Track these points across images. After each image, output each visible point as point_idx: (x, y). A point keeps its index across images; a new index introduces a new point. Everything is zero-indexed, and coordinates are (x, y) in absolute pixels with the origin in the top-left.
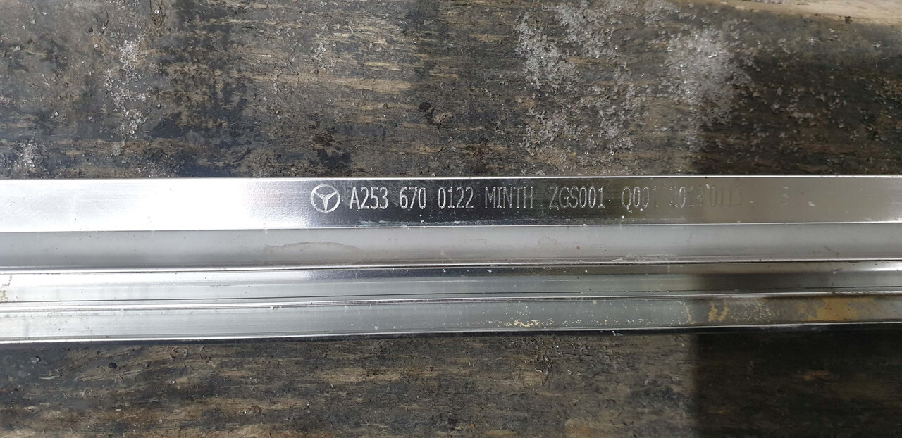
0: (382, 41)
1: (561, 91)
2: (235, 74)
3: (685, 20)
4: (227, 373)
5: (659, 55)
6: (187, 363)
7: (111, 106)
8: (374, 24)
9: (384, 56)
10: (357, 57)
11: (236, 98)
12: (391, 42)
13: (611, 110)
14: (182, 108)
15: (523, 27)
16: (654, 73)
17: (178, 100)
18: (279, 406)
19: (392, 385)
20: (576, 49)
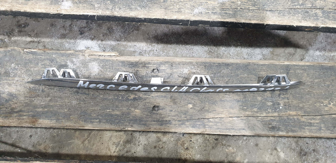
0: (48, 64)
3: (92, 60)
4: (23, 109)
5: (87, 65)
6: (17, 108)
8: (47, 61)
10: (44, 66)
12: (49, 64)
13: (80, 73)
15: (68, 61)
16: (87, 68)
18: (30, 114)
19: (46, 111)
20: (76, 64)
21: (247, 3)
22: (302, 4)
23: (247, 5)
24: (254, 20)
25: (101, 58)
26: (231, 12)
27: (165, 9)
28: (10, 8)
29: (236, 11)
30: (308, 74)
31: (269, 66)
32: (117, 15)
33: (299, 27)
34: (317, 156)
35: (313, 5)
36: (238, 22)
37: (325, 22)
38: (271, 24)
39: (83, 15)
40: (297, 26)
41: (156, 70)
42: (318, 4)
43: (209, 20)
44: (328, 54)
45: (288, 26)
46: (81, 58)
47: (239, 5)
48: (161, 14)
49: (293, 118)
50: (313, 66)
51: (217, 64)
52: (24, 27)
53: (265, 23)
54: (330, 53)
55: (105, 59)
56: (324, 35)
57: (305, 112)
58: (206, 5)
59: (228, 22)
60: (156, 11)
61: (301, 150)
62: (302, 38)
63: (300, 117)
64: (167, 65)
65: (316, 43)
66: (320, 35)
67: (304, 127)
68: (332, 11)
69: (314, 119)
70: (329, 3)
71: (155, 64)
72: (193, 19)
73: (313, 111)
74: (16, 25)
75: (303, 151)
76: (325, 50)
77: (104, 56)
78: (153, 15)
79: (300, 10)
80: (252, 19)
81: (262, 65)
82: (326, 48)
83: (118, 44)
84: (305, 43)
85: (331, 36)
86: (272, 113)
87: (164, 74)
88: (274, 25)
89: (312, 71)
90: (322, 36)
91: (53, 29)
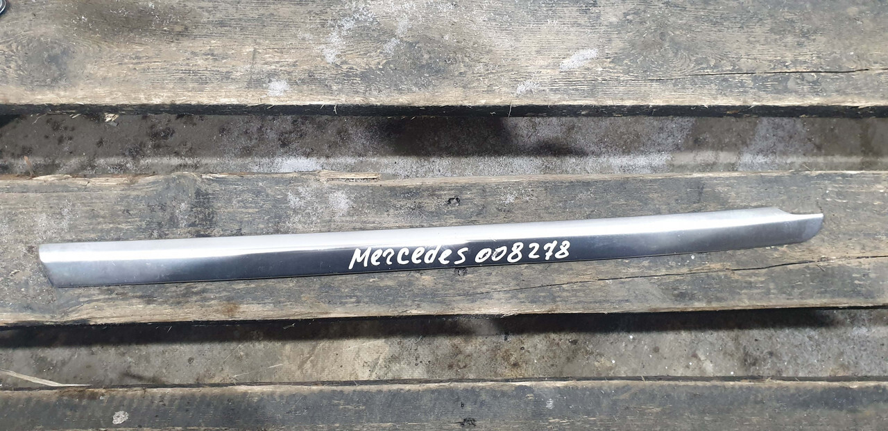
1: (300, 209)
2: (211, 210)
3: (334, 189)
5: (327, 198)
7: (178, 220)
9: (251, 203)
11: (211, 216)
13: (314, 213)
14: (197, 219)
15: (289, 193)
16: (325, 203)
17: (196, 218)
20: (304, 198)
21: (614, 69)
22: (715, 66)
23: (614, 73)
24: (630, 99)
25: (350, 184)
26: (585, 88)
27: (464, 87)
28: (171, 100)
29: (594, 85)
30: (737, 194)
31: (663, 182)
32: (375, 104)
33: (714, 107)
34: (778, 365)
35: (734, 66)
36: (600, 104)
37: (759, 96)
38: (662, 104)
39: (311, 106)
40: (710, 107)
41: (455, 200)
42: (743, 65)
43: (546, 104)
44: (781, 160)
45: (694, 106)
46: (314, 185)
47: (599, 73)
48: (458, 97)
49: (718, 276)
50: (746, 178)
51: (567, 184)
52: (165, 137)
53: (651, 104)
54: (785, 157)
55: (358, 186)
56: (769, 123)
57: (738, 263)
58: (539, 76)
59: (581, 106)
60: (448, 93)
61: (746, 354)
62: (728, 130)
63: (729, 273)
64: (475, 191)
65: (755, 140)
66: (761, 124)
67: (738, 290)
68: (770, 76)
69: (755, 275)
70: (764, 62)
71: (452, 190)
72: (516, 103)
73: (752, 261)
74: (148, 135)
75: (750, 356)
76: (775, 153)
77: (354, 180)
78: (443, 99)
79: (712, 78)
80: (625, 97)
81: (651, 181)
82: (775, 149)
83: (362, 162)
84: (734, 139)
85: (783, 124)
86: (678, 268)
87: (470, 208)
88: (667, 106)
89: (744, 188)
90: (765, 126)
91: (225, 138)
